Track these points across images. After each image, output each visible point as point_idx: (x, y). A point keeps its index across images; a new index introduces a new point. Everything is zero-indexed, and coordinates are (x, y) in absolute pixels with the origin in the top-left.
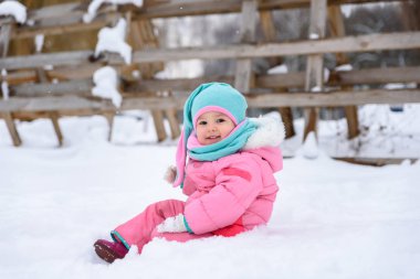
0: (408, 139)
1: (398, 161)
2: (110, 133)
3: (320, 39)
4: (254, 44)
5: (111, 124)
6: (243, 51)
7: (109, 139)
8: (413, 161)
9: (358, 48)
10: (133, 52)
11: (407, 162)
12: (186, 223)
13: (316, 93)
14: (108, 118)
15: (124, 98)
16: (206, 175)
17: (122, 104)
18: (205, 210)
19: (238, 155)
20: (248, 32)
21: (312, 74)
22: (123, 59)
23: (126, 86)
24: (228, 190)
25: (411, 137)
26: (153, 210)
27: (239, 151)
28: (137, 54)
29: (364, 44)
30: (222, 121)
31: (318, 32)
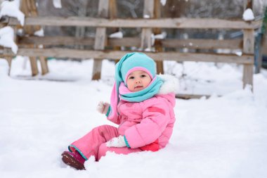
0: (195, 82)
1: (198, 97)
2: (9, 70)
3: (150, 19)
4: (108, 18)
5: (10, 65)
6: (101, 22)
7: (9, 74)
8: (208, 97)
9: (174, 26)
10: (25, 17)
11: (204, 97)
12: (126, 142)
13: (148, 52)
14: (8, 60)
15: (19, 48)
16: (136, 111)
17: (18, 52)
18: (139, 134)
19: (155, 99)
20: (104, 10)
21: (145, 40)
22: (19, 22)
23: (20, 40)
24: (154, 121)
25: (197, 80)
26: (97, 132)
27: (155, 96)
28: (28, 19)
29: (178, 24)
30: (143, 76)
31: (149, 14)
